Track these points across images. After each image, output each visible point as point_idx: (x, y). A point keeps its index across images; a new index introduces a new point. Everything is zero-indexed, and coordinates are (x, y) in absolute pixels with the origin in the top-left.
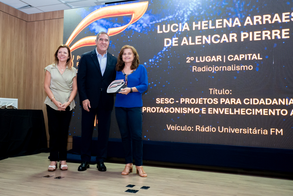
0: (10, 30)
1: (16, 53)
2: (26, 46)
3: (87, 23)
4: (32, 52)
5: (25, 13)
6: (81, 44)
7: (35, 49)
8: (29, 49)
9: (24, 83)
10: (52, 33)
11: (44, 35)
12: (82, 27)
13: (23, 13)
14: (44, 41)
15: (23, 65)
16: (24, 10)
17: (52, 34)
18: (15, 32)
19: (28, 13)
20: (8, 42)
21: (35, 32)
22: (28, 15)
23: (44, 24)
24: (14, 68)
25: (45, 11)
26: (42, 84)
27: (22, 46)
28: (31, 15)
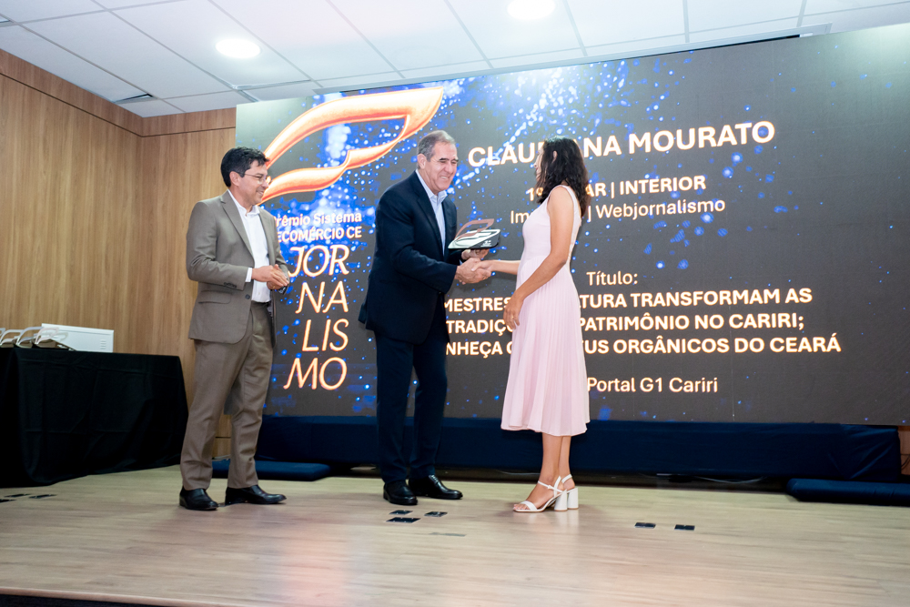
0: (94, 156)
1: (109, 214)
2: (137, 196)
3: (294, 137)
4: (151, 212)
5: (135, 115)
6: (279, 189)
7: (160, 204)
8: (145, 205)
9: (132, 290)
10: (206, 164)
11: (184, 170)
12: (283, 146)
13: (129, 115)
14: (183, 185)
15: (128, 243)
16: (129, 107)
17: (206, 167)
18: (106, 159)
19: (143, 115)
20: (89, 183)
21: (162, 162)
22: (142, 119)
23: (186, 142)
24: (103, 250)
25: (188, 111)
26: (179, 293)
27: (126, 198)
28: (150, 119)
